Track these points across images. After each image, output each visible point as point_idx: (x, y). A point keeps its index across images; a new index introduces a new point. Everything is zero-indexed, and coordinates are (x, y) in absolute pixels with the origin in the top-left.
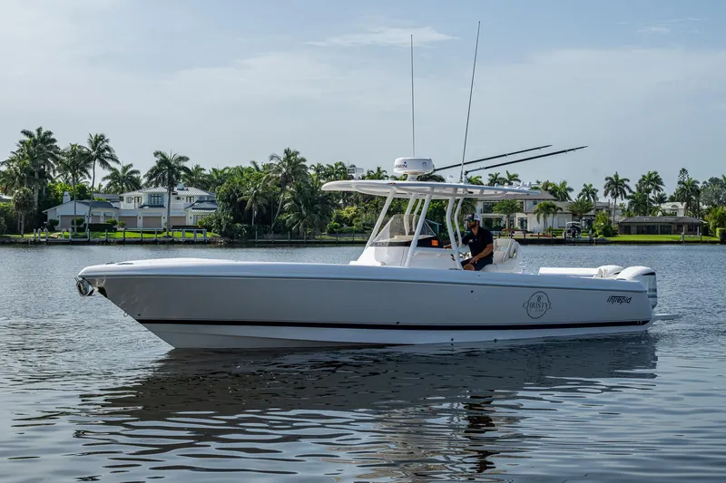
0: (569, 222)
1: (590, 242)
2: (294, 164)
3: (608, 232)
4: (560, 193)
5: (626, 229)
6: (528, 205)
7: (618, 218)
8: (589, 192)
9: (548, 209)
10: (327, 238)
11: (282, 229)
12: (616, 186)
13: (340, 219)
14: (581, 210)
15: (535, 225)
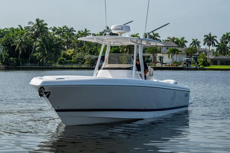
0: (185, 59)
1: (196, 69)
2: (41, 26)
3: (205, 64)
4: (181, 43)
5: (215, 62)
6: (164, 49)
7: (211, 57)
8: (196, 43)
9: (174, 52)
10: (58, 65)
11: (34, 61)
12: (210, 40)
13: (65, 56)
14: (191, 52)
15: (167, 60)
